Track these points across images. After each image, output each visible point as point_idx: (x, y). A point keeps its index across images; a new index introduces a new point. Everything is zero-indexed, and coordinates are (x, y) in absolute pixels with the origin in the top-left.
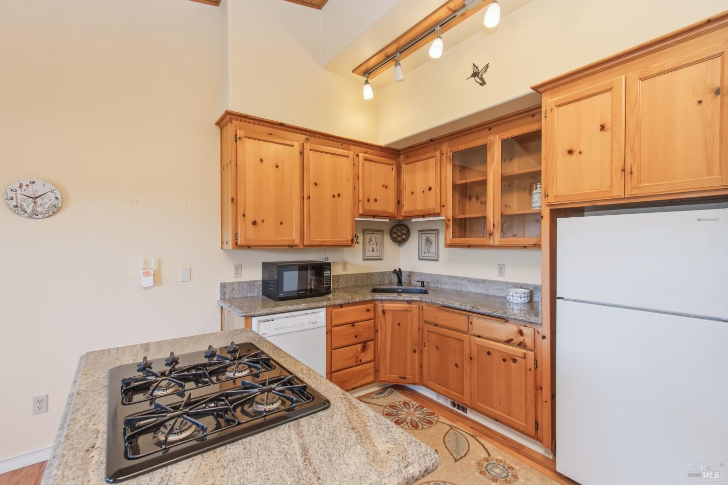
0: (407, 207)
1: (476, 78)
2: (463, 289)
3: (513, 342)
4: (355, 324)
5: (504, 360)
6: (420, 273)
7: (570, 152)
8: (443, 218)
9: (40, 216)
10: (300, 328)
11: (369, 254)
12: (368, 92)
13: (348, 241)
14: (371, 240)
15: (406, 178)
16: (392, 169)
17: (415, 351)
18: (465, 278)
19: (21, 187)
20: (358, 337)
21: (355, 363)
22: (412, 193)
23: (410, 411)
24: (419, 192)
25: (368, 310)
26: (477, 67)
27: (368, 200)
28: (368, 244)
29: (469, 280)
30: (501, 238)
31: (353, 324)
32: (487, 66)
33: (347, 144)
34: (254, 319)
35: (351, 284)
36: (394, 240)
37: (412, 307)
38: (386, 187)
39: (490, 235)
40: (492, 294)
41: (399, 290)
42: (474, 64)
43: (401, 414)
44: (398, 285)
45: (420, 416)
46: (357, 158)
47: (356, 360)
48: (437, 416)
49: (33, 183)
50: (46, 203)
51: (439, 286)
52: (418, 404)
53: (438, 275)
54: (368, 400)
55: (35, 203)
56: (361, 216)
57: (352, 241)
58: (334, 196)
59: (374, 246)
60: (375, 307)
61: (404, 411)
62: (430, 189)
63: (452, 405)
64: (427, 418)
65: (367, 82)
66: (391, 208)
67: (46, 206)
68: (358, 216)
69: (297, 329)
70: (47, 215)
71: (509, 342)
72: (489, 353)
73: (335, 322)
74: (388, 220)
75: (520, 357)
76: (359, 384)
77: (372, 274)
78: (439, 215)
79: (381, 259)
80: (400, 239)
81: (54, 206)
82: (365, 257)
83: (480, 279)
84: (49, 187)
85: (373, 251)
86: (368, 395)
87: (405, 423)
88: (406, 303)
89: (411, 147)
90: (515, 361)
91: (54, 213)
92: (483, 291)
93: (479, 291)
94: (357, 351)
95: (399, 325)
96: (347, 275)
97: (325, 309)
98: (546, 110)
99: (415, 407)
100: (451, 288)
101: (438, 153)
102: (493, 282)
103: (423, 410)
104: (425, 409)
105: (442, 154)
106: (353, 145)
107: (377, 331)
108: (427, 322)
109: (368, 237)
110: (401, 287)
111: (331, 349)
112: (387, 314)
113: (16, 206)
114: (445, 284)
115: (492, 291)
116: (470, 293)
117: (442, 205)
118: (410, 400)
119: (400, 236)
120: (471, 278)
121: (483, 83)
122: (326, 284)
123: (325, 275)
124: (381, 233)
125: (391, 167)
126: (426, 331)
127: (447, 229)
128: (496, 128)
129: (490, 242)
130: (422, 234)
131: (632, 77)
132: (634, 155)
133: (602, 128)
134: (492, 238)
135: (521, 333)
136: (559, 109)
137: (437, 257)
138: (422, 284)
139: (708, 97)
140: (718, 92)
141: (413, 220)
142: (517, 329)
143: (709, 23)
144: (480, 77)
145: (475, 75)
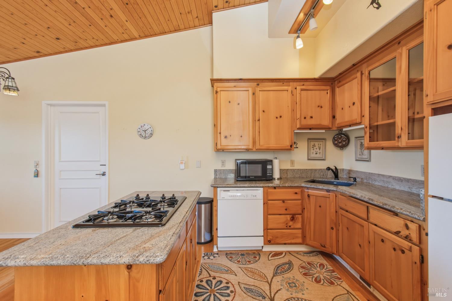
0: (339, 120)
1: (374, 4)
2: (390, 186)
3: (401, 234)
4: (285, 201)
5: (394, 249)
6: (356, 171)
7: (450, 47)
8: (363, 126)
9: (147, 138)
10: (245, 198)
11: (313, 155)
12: (300, 44)
13: (288, 146)
14: (314, 146)
15: (338, 98)
16: (327, 93)
17: (332, 228)
18: (391, 176)
19: (141, 127)
20: (288, 210)
21: (285, 227)
22: (342, 109)
23: (322, 271)
24: (346, 107)
25: (296, 193)
27: (305, 118)
28: (312, 149)
29: (394, 178)
30: (408, 140)
31: (283, 201)
33: (287, 82)
34: (218, 189)
35: (297, 176)
36: (336, 145)
37: (329, 195)
38: (321, 107)
39: (398, 137)
40: (415, 192)
41: (334, 183)
43: (313, 270)
44: (335, 179)
45: (327, 276)
46: (296, 90)
47: (286, 225)
48: (342, 281)
49: (144, 125)
50: (148, 133)
51: (371, 182)
52: (332, 269)
53: (369, 173)
54: (296, 255)
55: (145, 133)
56: (299, 129)
57: (291, 146)
58: (277, 118)
59: (318, 150)
60: (302, 192)
61: (316, 269)
62: (354, 104)
63: (360, 278)
64: (332, 280)
65: (298, 37)
66: (326, 122)
67: (149, 134)
68: (297, 129)
69: (243, 198)
70: (149, 137)
71: (397, 233)
72: (383, 241)
73: (270, 198)
74: (324, 131)
75: (406, 249)
76: (289, 242)
77: (316, 170)
78: (360, 124)
79: (324, 160)
80: (340, 144)
81: (151, 134)
82: (309, 158)
83: (404, 178)
84: (149, 126)
85: (316, 154)
86: (297, 252)
87: (312, 276)
88: (325, 191)
89: (340, 74)
90: (403, 252)
91: (151, 136)
92: (406, 189)
93: (402, 188)
94: (287, 220)
95: (320, 206)
96: (294, 169)
97: (262, 188)
98: (426, 12)
99: (327, 270)
100: (380, 184)
101: (359, 74)
102: (417, 181)
103: (333, 273)
104: (336, 273)
105: (362, 74)
106: (291, 82)
107: (304, 209)
108: (341, 208)
109: (312, 143)
110: (336, 181)
111: (267, 214)
112: (311, 197)
113: (140, 135)
114: (375, 181)
115: (415, 189)
116: (394, 190)
117: (363, 115)
118: (327, 264)
119: (340, 143)
121: (379, 7)
122: (268, 174)
123: (268, 168)
124: (324, 141)
125: (326, 91)
126: (340, 215)
127: (365, 135)
128: (404, 41)
129: (398, 144)
130: (357, 140)
134: (401, 141)
135: (407, 227)
136: (438, 7)
137: (368, 159)
138: (355, 179)
141: (344, 130)
142: (403, 223)
144: (376, 2)
145: (373, 2)
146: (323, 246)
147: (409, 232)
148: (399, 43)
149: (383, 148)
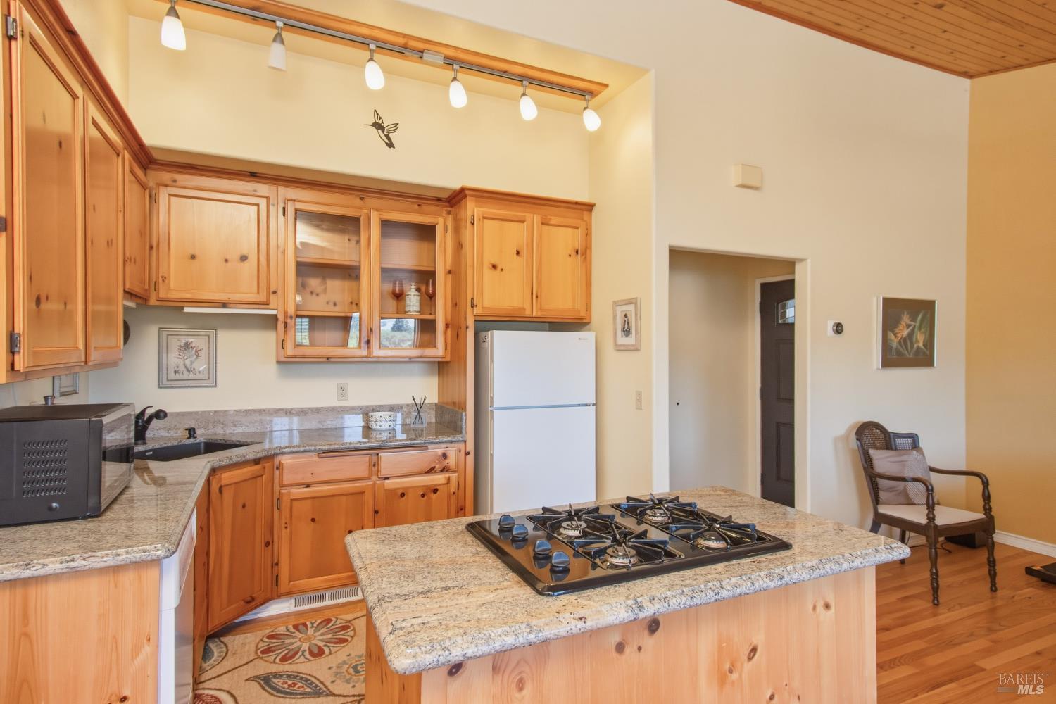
1: (380, 131)
3: (435, 469)
5: (423, 496)
7: (494, 267)
8: (274, 312)
17: (267, 544)
18: (281, 410)
22: (193, 257)
23: (299, 637)
24: (211, 259)
26: (380, 118)
30: (379, 347)
32: (396, 126)
39: (366, 343)
40: (330, 427)
42: (375, 111)
45: (325, 637)
62: (243, 258)
64: (332, 628)
71: (431, 471)
72: (402, 495)
75: (442, 484)
78: (265, 306)
90: (436, 491)
92: (315, 425)
95: (244, 506)
98: (473, 216)
99: (293, 631)
101: (263, 201)
102: (333, 409)
103: (309, 626)
104: (307, 623)
105: (271, 205)
115: (330, 422)
117: (272, 290)
120: (292, 409)
121: (390, 145)
126: (288, 505)
127: (286, 332)
128: (371, 201)
129: (365, 352)
130: (168, 335)
131: (536, 219)
132: (539, 283)
133: (518, 253)
134: (369, 348)
135: (445, 456)
136: (485, 220)
137: (211, 380)
138: (191, 432)
139: (573, 254)
140: (577, 252)
141: (187, 310)
142: (440, 453)
143: (576, 203)
144: (385, 133)
145: (378, 126)
146: (249, 599)
147: (447, 461)
148: (362, 199)
149: (328, 358)
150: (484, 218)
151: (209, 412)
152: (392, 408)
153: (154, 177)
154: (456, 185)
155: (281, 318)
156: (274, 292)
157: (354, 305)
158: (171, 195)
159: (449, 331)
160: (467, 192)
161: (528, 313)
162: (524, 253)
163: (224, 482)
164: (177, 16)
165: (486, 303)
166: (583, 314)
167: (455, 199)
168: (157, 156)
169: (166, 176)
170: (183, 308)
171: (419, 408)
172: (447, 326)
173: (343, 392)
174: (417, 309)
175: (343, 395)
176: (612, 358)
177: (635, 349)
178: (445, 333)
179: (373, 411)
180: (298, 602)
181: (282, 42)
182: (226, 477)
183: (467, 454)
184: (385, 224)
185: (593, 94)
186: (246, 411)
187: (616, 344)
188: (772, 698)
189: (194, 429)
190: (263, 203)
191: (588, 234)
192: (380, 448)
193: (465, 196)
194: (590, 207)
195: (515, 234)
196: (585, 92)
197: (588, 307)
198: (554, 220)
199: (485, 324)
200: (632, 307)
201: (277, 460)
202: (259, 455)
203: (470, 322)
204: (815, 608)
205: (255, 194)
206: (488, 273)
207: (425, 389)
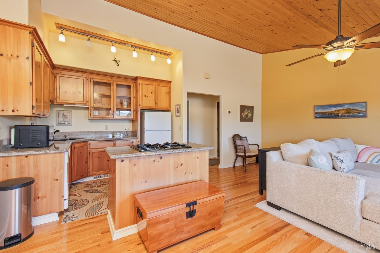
1: (116, 62)
7: (146, 96)
17: (86, 163)
23: (97, 184)
26: (116, 59)
32: (120, 61)
37: (85, 144)
42: (114, 57)
45: (101, 184)
78: (85, 105)
83: (97, 132)
95: (80, 153)
98: (140, 84)
102: (104, 132)
120: (92, 132)
121: (118, 65)
126: (92, 153)
127: (91, 111)
128: (114, 79)
129: (112, 117)
130: (59, 112)
131: (157, 84)
132: (157, 100)
133: (152, 93)
134: (113, 116)
135: (133, 142)
136: (143, 85)
137: (70, 123)
138: (65, 137)
139: (166, 93)
140: (167, 93)
141: (64, 105)
142: (131, 142)
143: (167, 81)
144: (117, 62)
145: (115, 61)
146: (82, 176)
147: (133, 144)
148: (111, 78)
149: (102, 118)
150: (143, 84)
151: (70, 132)
152: (120, 132)
153: (55, 71)
154: (136, 76)
155: (90, 108)
156: (88, 101)
157: (109, 105)
158: (60, 76)
159: (135, 112)
160: (138, 77)
161: (154, 107)
162: (153, 93)
163: (75, 147)
164: (63, 34)
165: (143, 105)
166: (169, 108)
167: (136, 79)
168: (56, 66)
169: (59, 72)
170: (63, 105)
171: (127, 132)
172: (134, 111)
173: (106, 127)
174: (126, 106)
175: (107, 128)
176: (175, 119)
177: (179, 116)
178: (133, 112)
179: (115, 132)
180: (94, 178)
181: (90, 41)
182: (76, 145)
183: (139, 142)
184: (118, 85)
185: (169, 55)
186: (80, 132)
187: (176, 115)
188: (186, 173)
189: (66, 136)
190: (85, 79)
191: (170, 88)
192: (116, 140)
193: (138, 79)
194: (170, 82)
195: (151, 88)
196: (168, 54)
197: (170, 106)
198: (161, 85)
199: (143, 110)
200: (178, 106)
201: (89, 142)
202: (84, 141)
203: (139, 109)
204: (195, 158)
205: (82, 76)
206: (144, 97)
207: (128, 127)
